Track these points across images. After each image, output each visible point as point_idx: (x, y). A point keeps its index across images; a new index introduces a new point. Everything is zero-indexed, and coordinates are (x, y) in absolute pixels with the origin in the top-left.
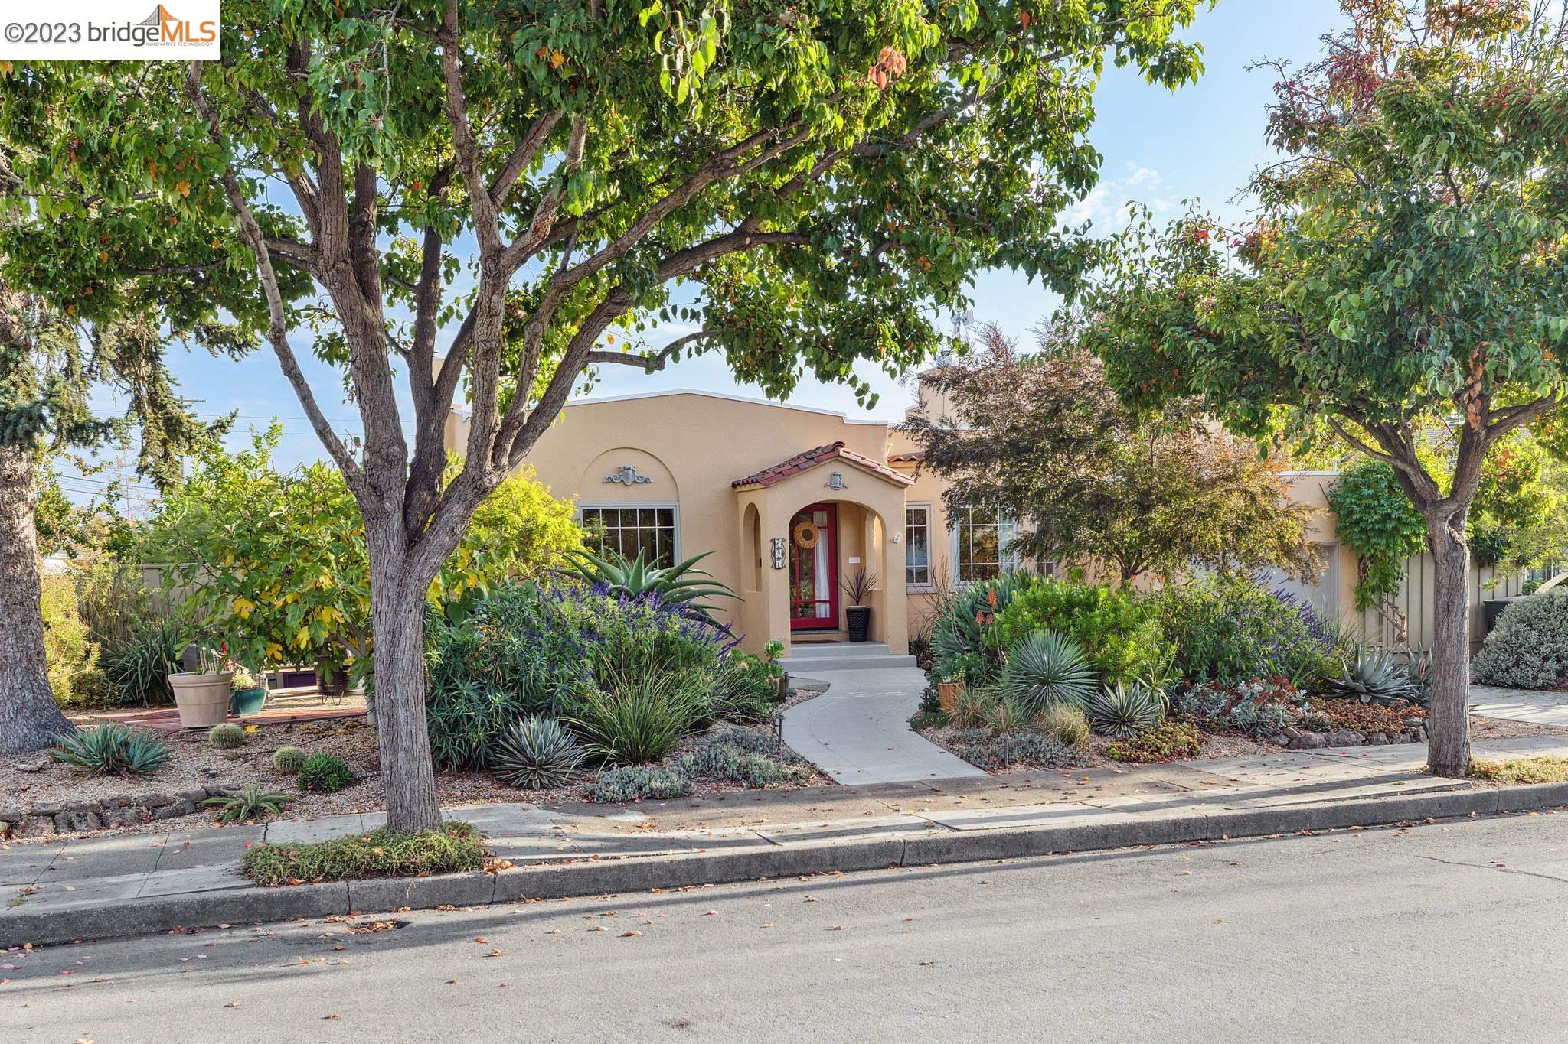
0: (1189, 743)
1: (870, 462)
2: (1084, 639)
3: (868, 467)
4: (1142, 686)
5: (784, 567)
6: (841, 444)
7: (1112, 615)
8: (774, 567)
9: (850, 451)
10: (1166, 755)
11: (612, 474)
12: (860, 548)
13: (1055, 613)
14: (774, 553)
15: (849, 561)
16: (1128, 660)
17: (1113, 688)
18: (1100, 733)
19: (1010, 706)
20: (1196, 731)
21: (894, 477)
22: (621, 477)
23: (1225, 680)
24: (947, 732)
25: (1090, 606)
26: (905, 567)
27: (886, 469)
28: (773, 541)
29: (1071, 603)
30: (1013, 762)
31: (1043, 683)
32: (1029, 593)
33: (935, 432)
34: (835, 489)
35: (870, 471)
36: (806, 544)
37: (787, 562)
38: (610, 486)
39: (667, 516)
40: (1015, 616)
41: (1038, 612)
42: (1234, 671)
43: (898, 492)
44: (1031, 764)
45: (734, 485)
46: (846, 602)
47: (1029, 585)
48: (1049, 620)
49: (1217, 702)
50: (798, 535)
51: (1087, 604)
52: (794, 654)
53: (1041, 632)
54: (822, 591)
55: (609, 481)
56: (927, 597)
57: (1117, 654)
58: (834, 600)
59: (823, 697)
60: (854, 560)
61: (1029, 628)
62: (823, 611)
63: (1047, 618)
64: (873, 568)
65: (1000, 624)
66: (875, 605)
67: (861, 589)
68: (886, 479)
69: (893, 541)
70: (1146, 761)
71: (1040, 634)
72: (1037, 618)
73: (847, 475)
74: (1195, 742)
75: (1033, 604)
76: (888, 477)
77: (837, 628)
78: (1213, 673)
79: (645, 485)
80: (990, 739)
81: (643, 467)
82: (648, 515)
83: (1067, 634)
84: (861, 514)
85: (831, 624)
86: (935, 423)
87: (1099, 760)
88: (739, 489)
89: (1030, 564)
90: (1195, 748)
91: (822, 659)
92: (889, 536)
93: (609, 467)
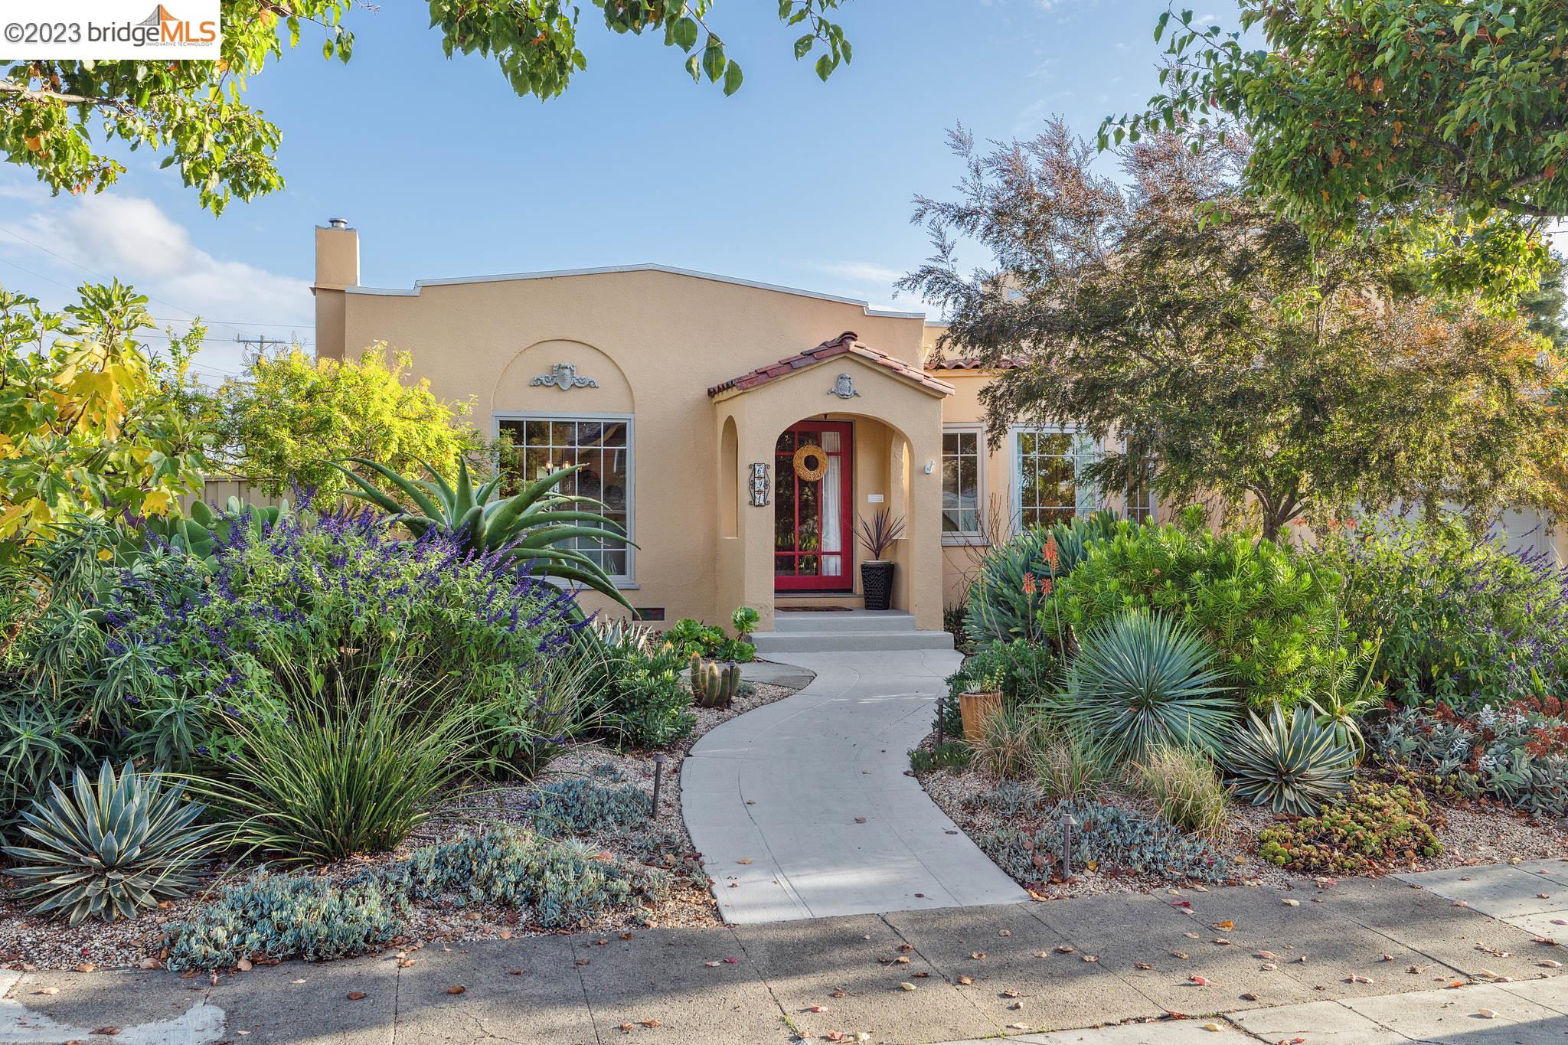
0: (1415, 830)
1: (891, 361)
2: (1210, 624)
3: (890, 368)
4: (1317, 714)
5: (767, 503)
6: (851, 336)
7: (1260, 586)
8: (753, 503)
9: (865, 345)
10: (1373, 856)
11: (541, 373)
12: (884, 481)
13: (1160, 580)
14: (753, 484)
15: (867, 501)
16: (1292, 666)
17: (1264, 716)
18: (1242, 801)
19: (1077, 748)
20: (1422, 803)
21: (925, 382)
22: (555, 379)
23: (1454, 702)
24: (969, 785)
25: (1220, 569)
26: (939, 509)
27: (917, 372)
28: (753, 467)
29: (1187, 564)
30: (1082, 867)
31: (1139, 705)
32: (1114, 547)
33: (967, 292)
34: (843, 397)
35: (893, 374)
36: (809, 475)
37: (772, 497)
38: (541, 390)
39: (618, 433)
40: (1091, 582)
41: (1130, 577)
42: (1466, 685)
43: (933, 403)
44: (1115, 873)
45: (712, 393)
46: (862, 555)
47: (1115, 533)
48: (1147, 591)
49: (1448, 743)
50: (799, 461)
51: (1214, 566)
52: (780, 627)
53: (1134, 613)
54: (832, 539)
55: (538, 383)
56: (971, 551)
57: (1272, 659)
58: (847, 551)
59: (795, 700)
60: (875, 499)
61: (1114, 606)
62: (832, 566)
63: (1144, 589)
64: (899, 510)
65: (1065, 594)
66: (900, 560)
67: (882, 538)
68: (915, 385)
69: (923, 472)
70: (1341, 870)
71: (1133, 619)
72: (1127, 587)
73: (861, 379)
74: (1423, 826)
75: (1121, 563)
76: (918, 382)
77: (850, 591)
78: (1427, 686)
79: (588, 390)
80: (1039, 807)
81: (586, 365)
82: (590, 432)
83: (1179, 617)
84: (885, 435)
85: (842, 585)
86: (966, 279)
87: (1246, 867)
88: (717, 398)
89: (1117, 502)
90: (1427, 842)
91: (817, 634)
92: (918, 464)
93: (539, 364)
